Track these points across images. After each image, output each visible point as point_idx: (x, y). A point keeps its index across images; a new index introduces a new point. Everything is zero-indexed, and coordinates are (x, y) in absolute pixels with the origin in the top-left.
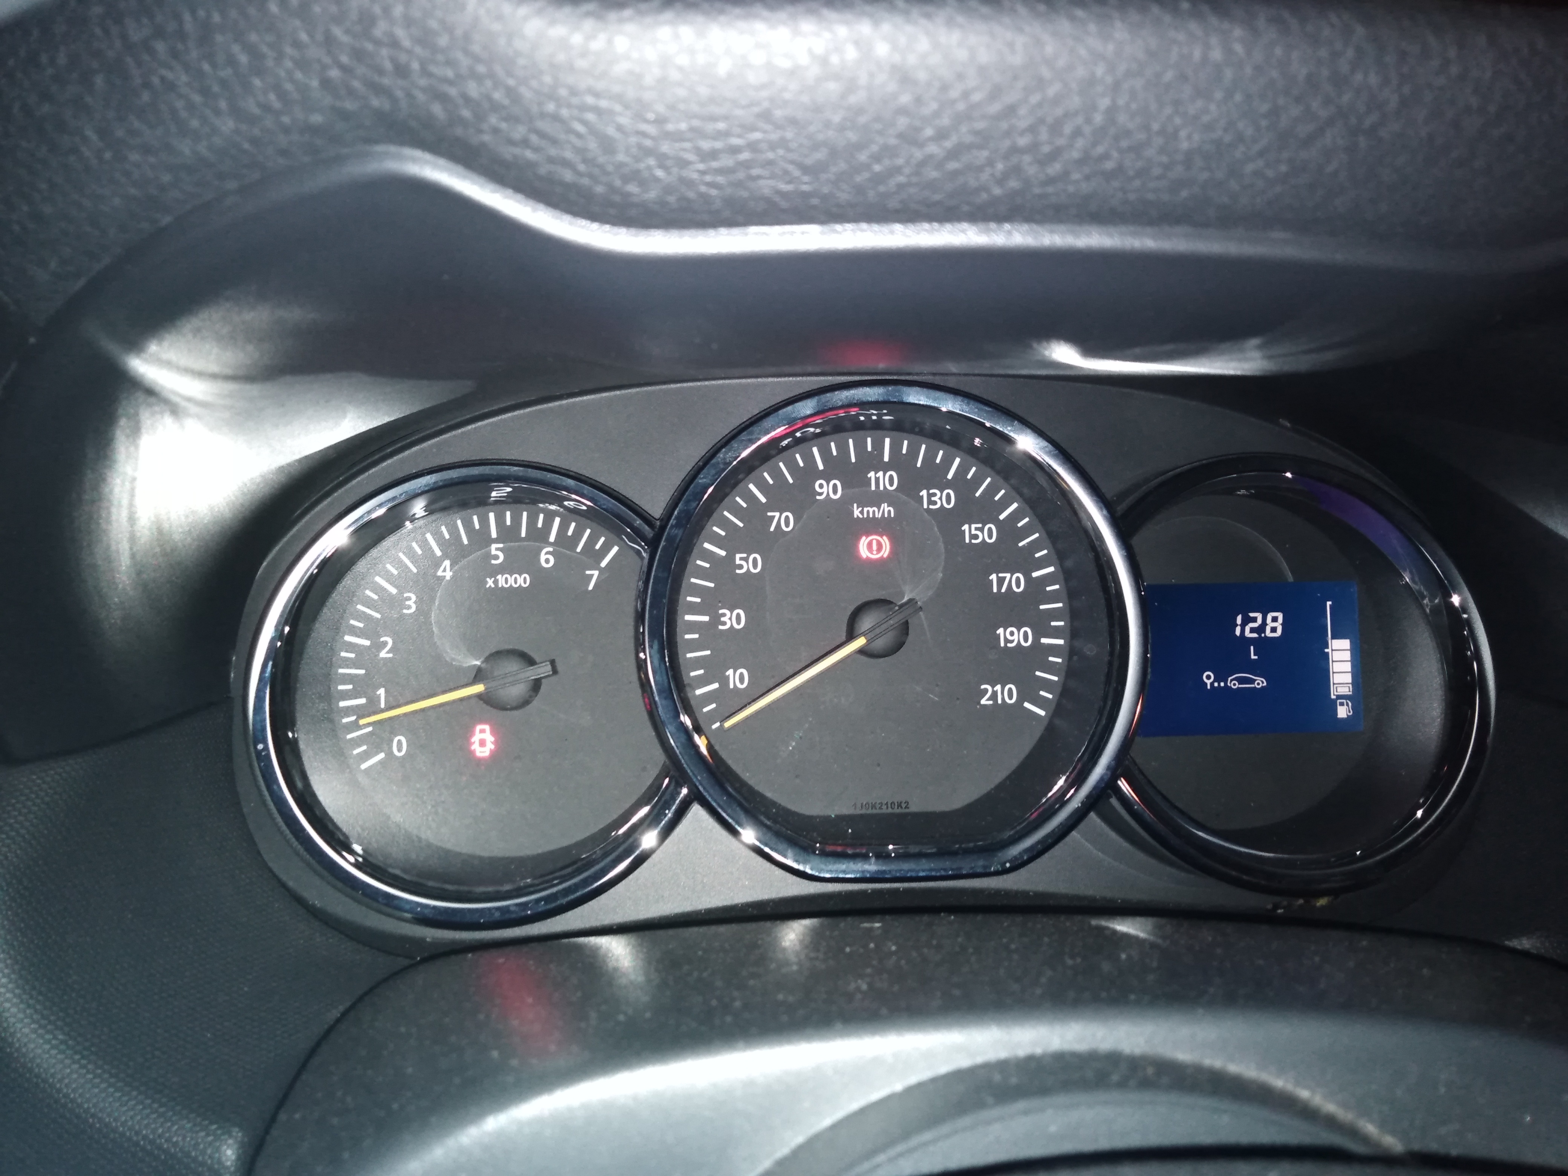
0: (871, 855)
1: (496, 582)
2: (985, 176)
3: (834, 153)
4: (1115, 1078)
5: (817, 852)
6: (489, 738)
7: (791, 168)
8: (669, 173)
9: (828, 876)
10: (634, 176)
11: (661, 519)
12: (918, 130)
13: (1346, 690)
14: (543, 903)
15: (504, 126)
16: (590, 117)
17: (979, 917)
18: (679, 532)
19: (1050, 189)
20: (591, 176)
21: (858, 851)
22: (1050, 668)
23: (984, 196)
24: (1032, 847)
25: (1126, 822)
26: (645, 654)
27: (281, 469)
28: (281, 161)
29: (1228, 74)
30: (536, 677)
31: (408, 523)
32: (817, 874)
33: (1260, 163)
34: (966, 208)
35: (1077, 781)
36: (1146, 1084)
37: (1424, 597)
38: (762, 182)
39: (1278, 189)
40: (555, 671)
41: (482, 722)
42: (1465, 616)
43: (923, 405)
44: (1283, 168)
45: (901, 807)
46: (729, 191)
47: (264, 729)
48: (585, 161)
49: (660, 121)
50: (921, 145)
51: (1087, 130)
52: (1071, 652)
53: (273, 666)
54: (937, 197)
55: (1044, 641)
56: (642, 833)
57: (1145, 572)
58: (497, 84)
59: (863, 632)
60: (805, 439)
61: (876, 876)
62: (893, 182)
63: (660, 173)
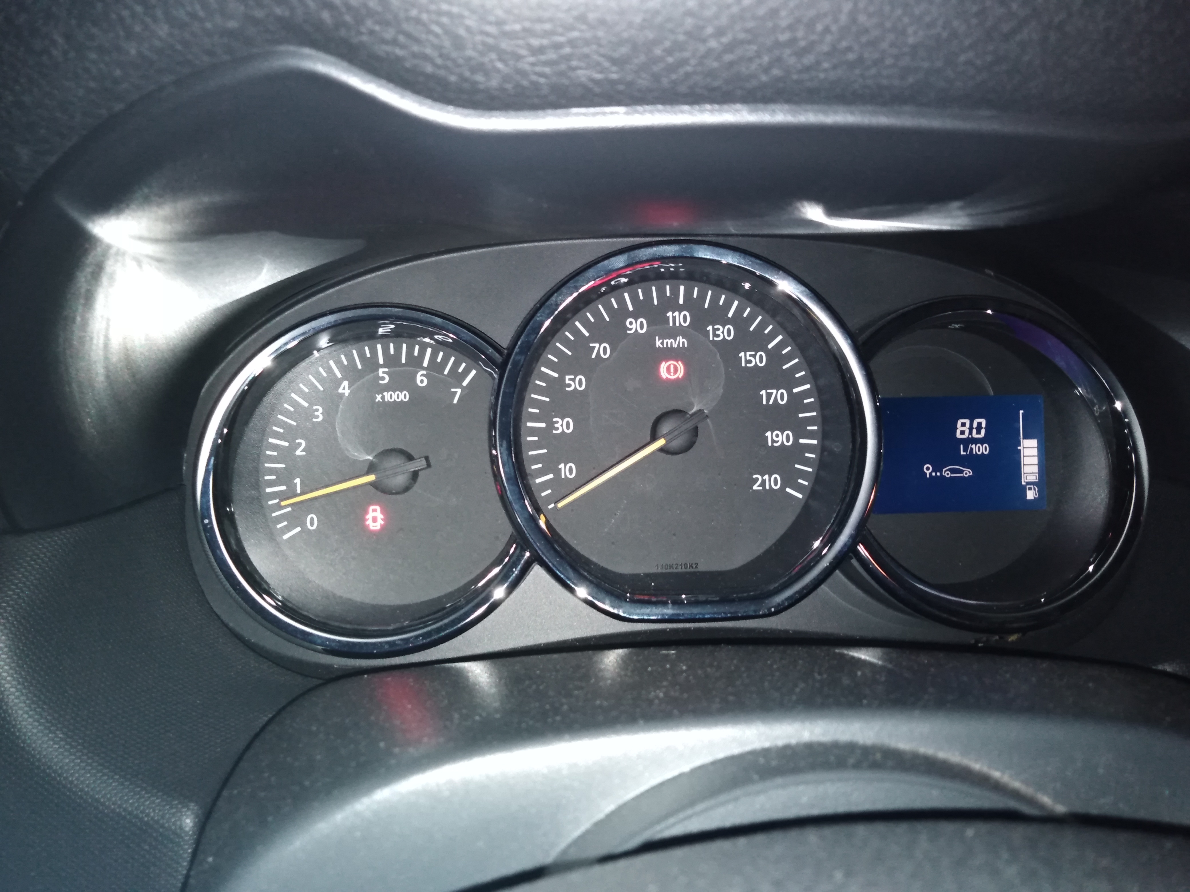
0: (669, 602)
1: (383, 398)
2: (753, 66)
3: (635, 47)
4: (851, 761)
5: (628, 600)
6: (380, 516)
7: (601, 59)
8: (507, 65)
9: (636, 617)
10: (480, 68)
11: (508, 349)
12: (701, 28)
13: (1033, 478)
14: (421, 638)
15: (378, 28)
16: (445, 20)
17: (750, 648)
18: (522, 358)
19: (806, 76)
20: (446, 68)
21: (660, 599)
22: (806, 462)
23: (754, 83)
24: (791, 597)
25: (863, 577)
26: (497, 452)
27: (218, 310)
28: (206, 58)
30: (414, 469)
31: (315, 352)
32: (628, 616)
33: (971, 54)
34: (739, 92)
36: (875, 766)
37: (1094, 405)
38: (580, 72)
39: (985, 75)
40: (429, 465)
41: (374, 504)
42: (1126, 420)
43: (709, 259)
44: (989, 58)
45: (693, 568)
46: (554, 79)
47: (208, 508)
48: (441, 56)
49: (499, 23)
50: (704, 41)
51: (834, 28)
52: (823, 450)
53: (215, 460)
54: (716, 84)
55: (802, 441)
56: (495, 587)
57: (880, 388)
59: (663, 435)
60: (618, 287)
61: (672, 618)
62: (682, 71)
63: (500, 65)
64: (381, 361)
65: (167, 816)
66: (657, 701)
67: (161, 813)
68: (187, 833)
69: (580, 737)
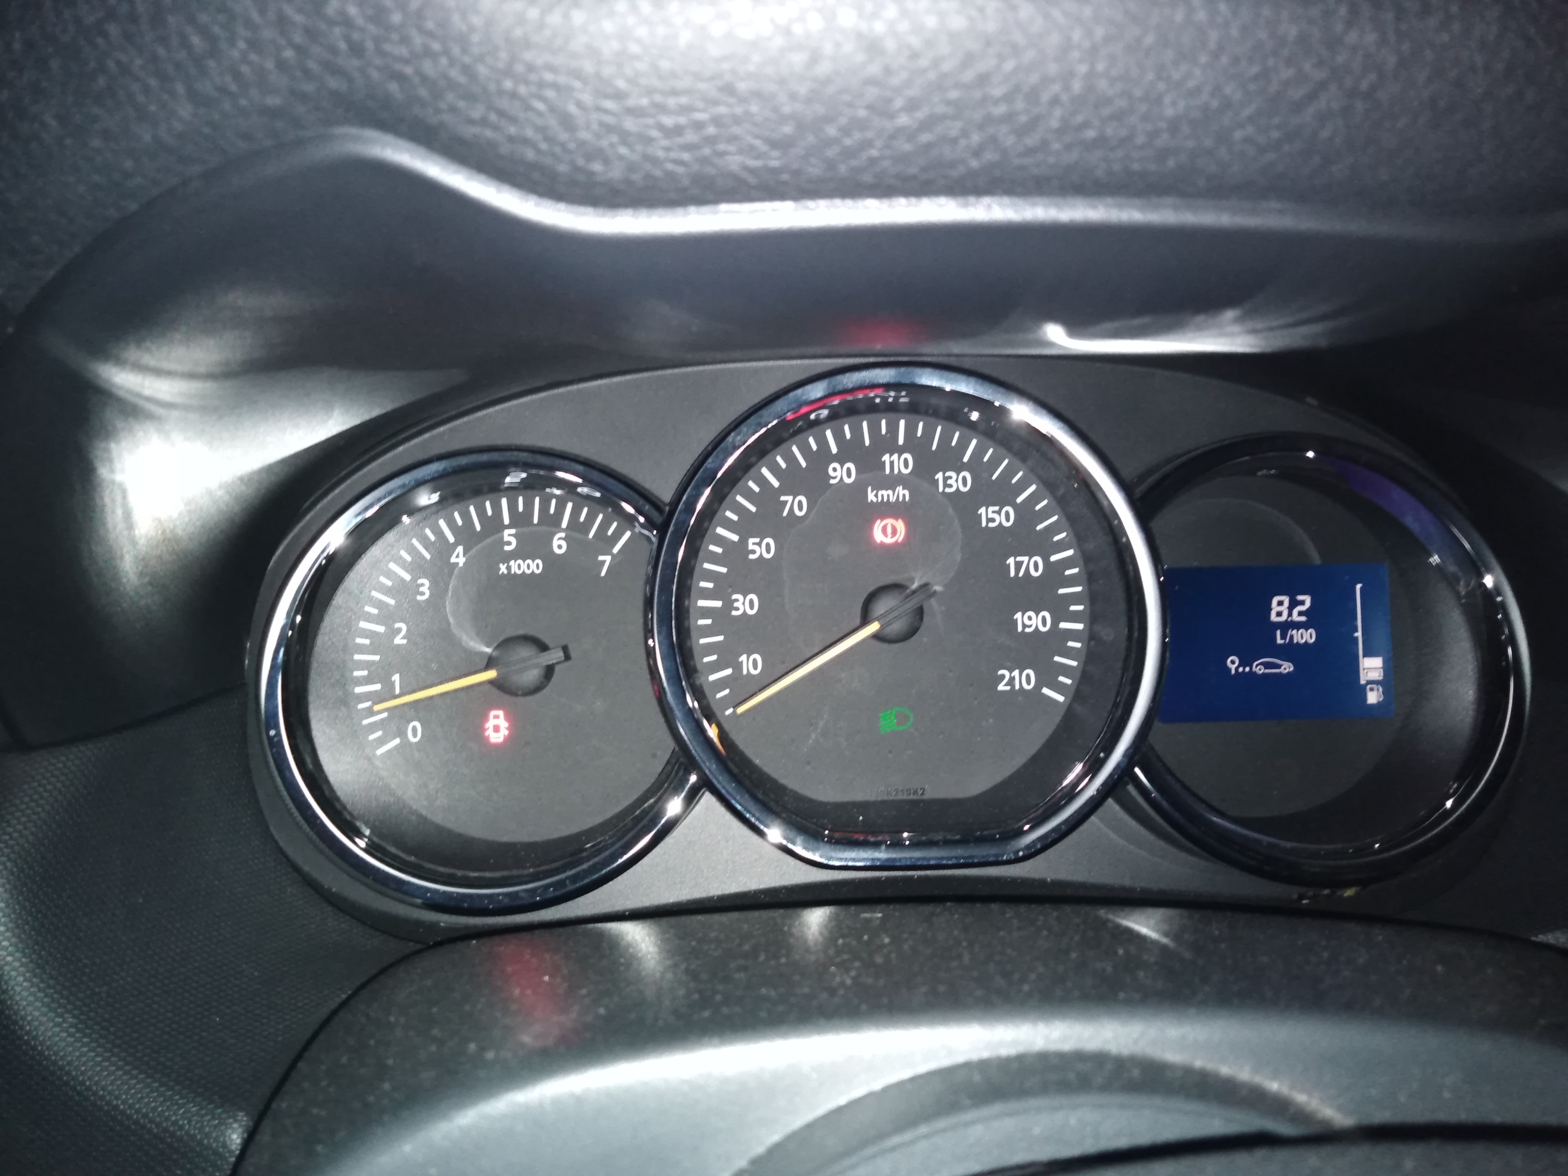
0: (883, 842)
1: (509, 568)
2: (959, 149)
3: (801, 125)
5: (826, 839)
6: (503, 724)
7: (758, 143)
8: (633, 150)
9: (836, 863)
10: (597, 154)
11: (670, 504)
12: (889, 101)
13: (1376, 675)
14: (552, 889)
15: (461, 104)
16: (550, 94)
19: (1030, 161)
20: (553, 154)
22: (1069, 653)
23: (961, 170)
24: (1046, 836)
25: (1144, 809)
26: (654, 641)
28: (241, 144)
29: (1214, 36)
30: (548, 663)
32: (825, 861)
33: (1250, 130)
35: (1093, 769)
37: (1457, 579)
38: (729, 158)
39: (1271, 156)
40: (567, 657)
41: (498, 708)
42: (1499, 599)
43: (934, 387)
44: (1275, 134)
45: (917, 795)
46: (696, 167)
47: (276, 715)
48: (546, 139)
49: (620, 97)
50: (892, 116)
51: (1065, 98)
52: (1091, 637)
53: (285, 652)
54: (913, 170)
55: (1063, 625)
57: (1164, 556)
58: (452, 63)
59: (878, 617)
60: (817, 422)
61: (886, 864)
62: (864, 156)
63: (623, 150)
64: (507, 521)
65: (207, 1129)
66: (841, 992)
67: (199, 1125)
68: (231, 1152)
69: (731, 1042)
